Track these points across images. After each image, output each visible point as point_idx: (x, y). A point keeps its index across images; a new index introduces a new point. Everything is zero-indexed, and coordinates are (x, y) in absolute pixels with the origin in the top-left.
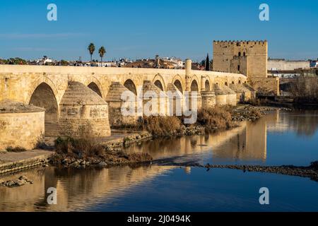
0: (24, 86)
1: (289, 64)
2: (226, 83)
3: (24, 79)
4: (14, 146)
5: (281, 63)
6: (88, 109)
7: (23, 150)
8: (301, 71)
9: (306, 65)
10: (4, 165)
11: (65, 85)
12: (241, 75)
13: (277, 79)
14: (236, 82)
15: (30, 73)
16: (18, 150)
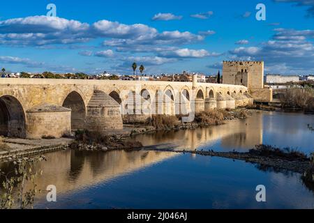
0: (58, 93)
1: (283, 78)
2: (228, 93)
3: (58, 89)
4: (47, 135)
5: (277, 77)
6: (106, 110)
7: (54, 138)
8: (292, 83)
9: (296, 80)
10: (35, 147)
11: (92, 93)
12: (243, 87)
13: (271, 89)
14: (238, 91)
15: (63, 84)
16: (50, 138)
